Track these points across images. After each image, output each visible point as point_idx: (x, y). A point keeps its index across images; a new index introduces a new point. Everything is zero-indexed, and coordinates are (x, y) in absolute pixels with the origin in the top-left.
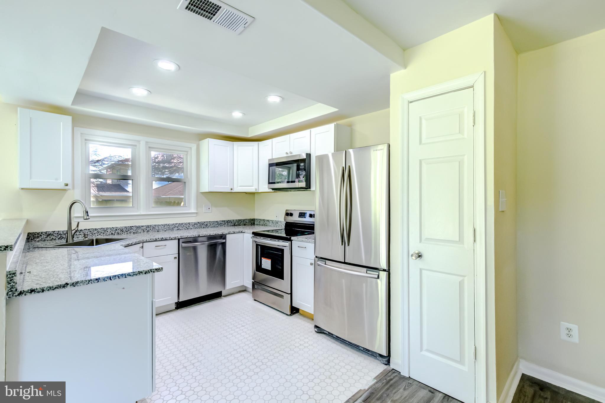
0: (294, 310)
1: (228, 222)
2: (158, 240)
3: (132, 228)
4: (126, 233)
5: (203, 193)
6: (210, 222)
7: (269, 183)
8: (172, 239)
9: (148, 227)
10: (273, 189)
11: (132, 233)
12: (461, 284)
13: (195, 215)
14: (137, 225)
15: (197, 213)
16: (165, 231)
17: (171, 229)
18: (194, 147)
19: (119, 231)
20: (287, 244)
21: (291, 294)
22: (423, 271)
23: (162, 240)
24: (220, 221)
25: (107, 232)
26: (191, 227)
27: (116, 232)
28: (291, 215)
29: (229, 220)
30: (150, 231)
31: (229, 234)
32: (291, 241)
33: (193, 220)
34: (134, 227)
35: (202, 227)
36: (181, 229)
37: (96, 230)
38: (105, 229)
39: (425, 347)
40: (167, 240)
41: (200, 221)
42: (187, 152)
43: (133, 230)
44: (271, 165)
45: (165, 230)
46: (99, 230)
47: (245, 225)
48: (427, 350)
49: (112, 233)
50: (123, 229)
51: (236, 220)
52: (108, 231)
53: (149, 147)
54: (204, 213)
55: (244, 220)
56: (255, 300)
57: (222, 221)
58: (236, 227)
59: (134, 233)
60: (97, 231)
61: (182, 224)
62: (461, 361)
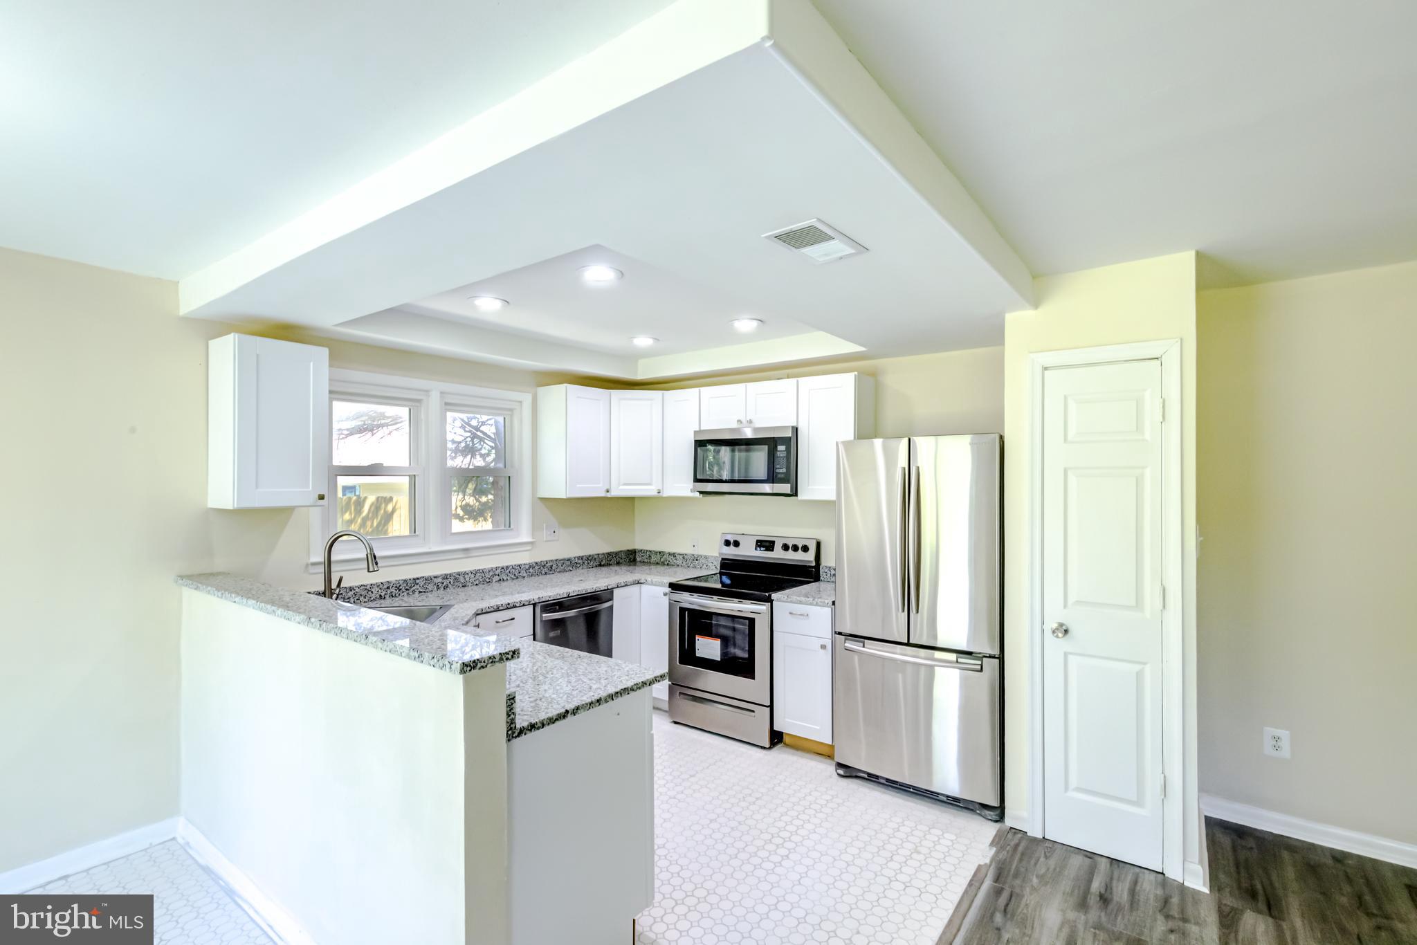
0: (776, 738)
1: (589, 558)
2: (501, 608)
4: (405, 594)
5: (542, 499)
6: (556, 560)
7: (697, 480)
8: (524, 605)
9: (446, 577)
10: (701, 493)
11: (417, 593)
12: (1139, 676)
13: (528, 548)
14: (426, 574)
15: (531, 543)
16: (477, 585)
17: (488, 580)
18: (527, 399)
19: (393, 590)
20: (763, 608)
21: (771, 707)
22: (1070, 657)
23: (508, 608)
24: (575, 558)
25: (372, 592)
26: (523, 573)
27: (389, 592)
28: (737, 544)
29: (590, 556)
30: (450, 585)
31: (618, 587)
32: (771, 601)
33: (524, 558)
34: (421, 580)
35: (543, 572)
36: (505, 579)
38: (368, 587)
39: (1073, 782)
40: (515, 607)
41: (538, 560)
42: (511, 410)
43: (418, 586)
44: (700, 444)
45: (477, 582)
46: (357, 590)
47: (618, 563)
48: (1078, 789)
49: (381, 596)
50: (400, 586)
51: (603, 554)
52: (373, 590)
53: (446, 404)
54: (546, 541)
55: (617, 553)
56: (676, 723)
57: (579, 558)
58: (603, 568)
59: (420, 592)
60: (353, 592)
61: (507, 568)
62: (1139, 803)
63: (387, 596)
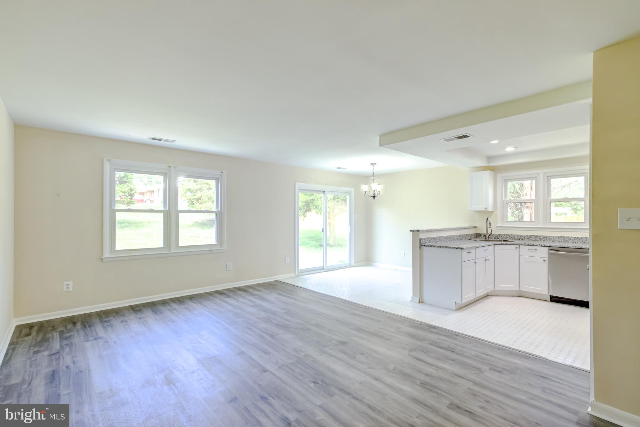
2: (530, 245)
3: (532, 236)
8: (541, 246)
9: (545, 237)
11: (532, 240)
14: (536, 235)
19: (522, 238)
23: (533, 246)
30: (546, 240)
37: (508, 235)
40: (537, 246)
42: (587, 173)
43: (532, 238)
45: (560, 241)
50: (525, 237)
53: (548, 176)
59: (533, 240)
63: (520, 239)
